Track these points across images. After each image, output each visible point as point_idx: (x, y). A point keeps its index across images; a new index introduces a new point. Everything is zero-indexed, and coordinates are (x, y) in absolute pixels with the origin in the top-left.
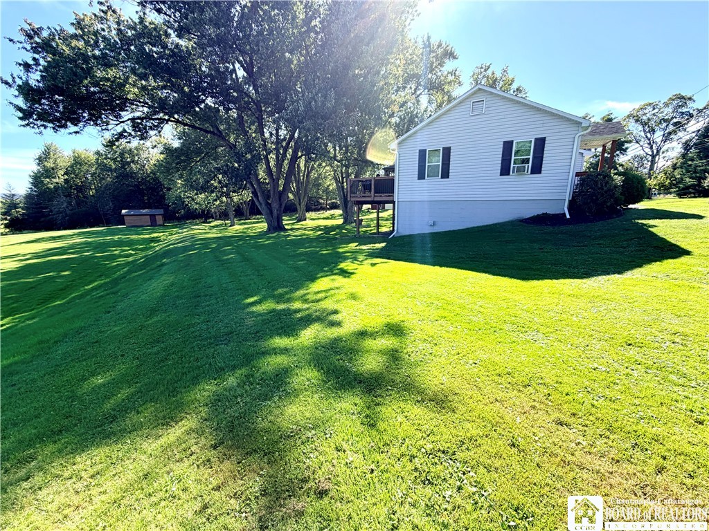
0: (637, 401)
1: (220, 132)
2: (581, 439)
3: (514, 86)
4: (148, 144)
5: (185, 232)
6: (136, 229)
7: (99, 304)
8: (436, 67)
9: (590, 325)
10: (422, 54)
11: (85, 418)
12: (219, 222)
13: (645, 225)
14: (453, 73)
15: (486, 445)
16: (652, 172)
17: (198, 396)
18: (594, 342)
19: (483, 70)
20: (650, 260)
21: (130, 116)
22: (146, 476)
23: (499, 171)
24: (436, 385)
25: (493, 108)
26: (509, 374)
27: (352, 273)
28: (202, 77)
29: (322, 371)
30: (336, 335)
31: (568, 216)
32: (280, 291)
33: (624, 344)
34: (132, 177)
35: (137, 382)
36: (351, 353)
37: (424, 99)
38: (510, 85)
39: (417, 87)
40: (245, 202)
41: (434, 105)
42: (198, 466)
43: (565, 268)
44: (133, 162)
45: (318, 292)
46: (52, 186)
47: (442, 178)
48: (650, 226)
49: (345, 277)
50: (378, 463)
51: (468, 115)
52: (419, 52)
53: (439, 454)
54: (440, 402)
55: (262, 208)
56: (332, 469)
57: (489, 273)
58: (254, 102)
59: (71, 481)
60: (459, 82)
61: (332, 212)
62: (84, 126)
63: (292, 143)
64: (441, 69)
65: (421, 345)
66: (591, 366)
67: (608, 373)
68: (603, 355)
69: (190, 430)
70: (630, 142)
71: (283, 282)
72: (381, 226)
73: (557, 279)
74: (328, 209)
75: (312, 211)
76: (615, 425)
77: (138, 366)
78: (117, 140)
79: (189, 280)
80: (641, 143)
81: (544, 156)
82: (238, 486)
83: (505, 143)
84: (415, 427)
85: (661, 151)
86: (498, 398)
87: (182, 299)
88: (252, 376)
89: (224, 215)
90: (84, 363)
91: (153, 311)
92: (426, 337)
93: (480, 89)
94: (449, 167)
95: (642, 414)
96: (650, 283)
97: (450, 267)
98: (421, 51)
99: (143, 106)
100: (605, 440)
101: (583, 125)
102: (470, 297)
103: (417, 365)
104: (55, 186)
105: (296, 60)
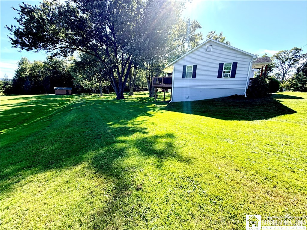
0: (268, 164)
1: (98, 55)
2: (244, 175)
3: (225, 41)
4: (67, 59)
5: (81, 98)
6: (60, 96)
7: (44, 124)
8: (192, 31)
9: (252, 137)
10: (186, 26)
11: (41, 162)
12: (96, 94)
13: (278, 101)
14: (199, 34)
15: (206, 176)
16: (283, 80)
17: (88, 156)
18: (253, 143)
19: (212, 34)
20: (279, 114)
21: (60, 46)
22: (67, 182)
23: (217, 76)
24: (186, 156)
25: (216, 49)
26: (217, 153)
27: (153, 115)
28: (92, 30)
29: (139, 149)
30: (145, 137)
31: (246, 96)
32: (122, 121)
33: (265, 144)
34: (59, 73)
35: (62, 151)
36: (151, 143)
37: (186, 45)
38: (224, 40)
39: (184, 39)
40: (107, 86)
41: (191, 48)
42: (88, 179)
43: (243, 117)
44: (60, 67)
45: (138, 121)
46: (24, 76)
47: (193, 78)
48: (280, 101)
49: (150, 116)
50: (161, 180)
51: (204, 52)
52: (185, 24)
53: (186, 178)
54: (188, 161)
55: (115, 89)
56: (143, 181)
57: (211, 117)
58: (113, 43)
59: (36, 183)
60: (202, 38)
61: (145, 92)
62: (40, 49)
63: (129, 62)
64: (194, 32)
65: (181, 142)
66: (251, 151)
67: (258, 154)
68: (256, 148)
69: (85, 167)
70: (274, 67)
71: (123, 117)
72: (166, 98)
73: (239, 120)
74: (143, 91)
75: (136, 91)
76: (259, 171)
77: (62, 145)
78: (54, 56)
79: (83, 115)
80: (279, 68)
81: (237, 70)
82: (105, 186)
83: (220, 64)
84: (177, 169)
85: (287, 72)
86: (212, 161)
87: (80, 122)
88: (110, 150)
89: (98, 92)
90: (39, 144)
91: (68, 127)
92: (183, 139)
93: (210, 41)
94: (196, 73)
95: (270, 168)
96: (279, 123)
97: (194, 114)
98: (186, 24)
99: (66, 42)
100: (254, 176)
101: (253, 58)
102: (202, 126)
103: (178, 148)
104: (25, 76)
105: (132, 25)
